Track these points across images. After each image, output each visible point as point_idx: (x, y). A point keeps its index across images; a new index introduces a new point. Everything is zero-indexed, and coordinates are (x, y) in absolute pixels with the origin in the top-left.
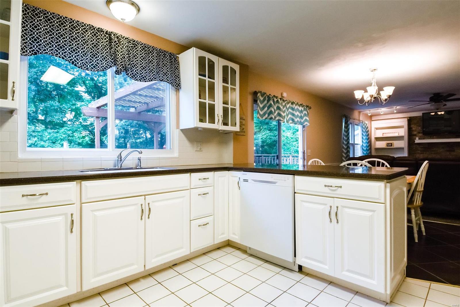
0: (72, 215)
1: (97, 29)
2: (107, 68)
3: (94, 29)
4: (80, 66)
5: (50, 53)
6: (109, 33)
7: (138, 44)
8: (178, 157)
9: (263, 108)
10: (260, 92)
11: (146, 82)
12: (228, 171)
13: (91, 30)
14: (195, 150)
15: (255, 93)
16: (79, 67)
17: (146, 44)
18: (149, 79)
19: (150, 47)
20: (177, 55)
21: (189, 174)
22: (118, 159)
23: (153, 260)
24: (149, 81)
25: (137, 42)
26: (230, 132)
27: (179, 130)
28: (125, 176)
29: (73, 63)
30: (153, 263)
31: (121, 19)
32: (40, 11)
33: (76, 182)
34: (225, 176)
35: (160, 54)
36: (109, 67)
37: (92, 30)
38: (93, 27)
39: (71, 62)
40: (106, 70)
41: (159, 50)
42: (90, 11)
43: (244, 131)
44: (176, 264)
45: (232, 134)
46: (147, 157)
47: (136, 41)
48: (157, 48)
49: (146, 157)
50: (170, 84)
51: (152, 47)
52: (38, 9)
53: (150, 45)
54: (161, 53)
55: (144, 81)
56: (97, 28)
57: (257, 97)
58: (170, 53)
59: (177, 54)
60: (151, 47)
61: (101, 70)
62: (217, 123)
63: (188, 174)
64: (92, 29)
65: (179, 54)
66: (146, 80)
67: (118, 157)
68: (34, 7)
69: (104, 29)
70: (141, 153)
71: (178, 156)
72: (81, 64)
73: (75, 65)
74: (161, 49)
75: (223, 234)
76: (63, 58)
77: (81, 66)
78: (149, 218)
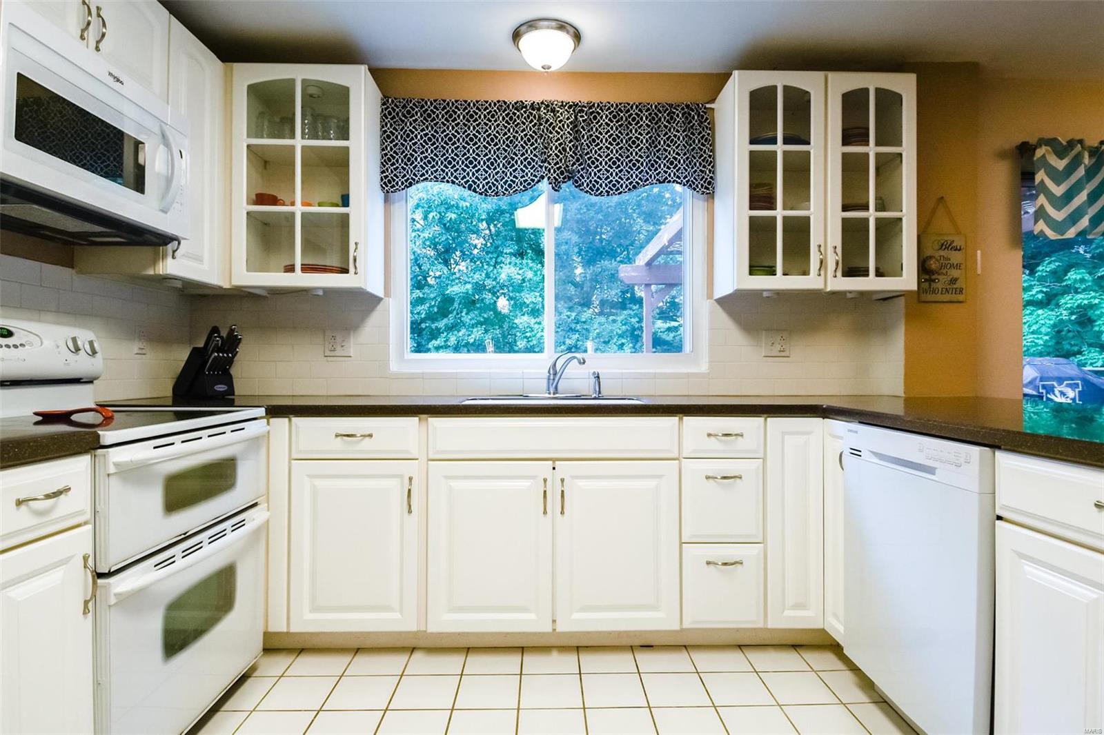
0: (411, 479)
1: (513, 106)
2: (532, 184)
3: (508, 107)
4: (483, 190)
5: (431, 179)
6: (537, 106)
7: (601, 109)
8: (709, 373)
9: (1069, 196)
10: (1051, 142)
11: (619, 194)
12: (821, 419)
13: (504, 112)
14: (763, 355)
15: (1025, 150)
16: (481, 194)
17: (620, 104)
18: (627, 186)
19: (632, 107)
20: (708, 106)
21: (677, 418)
22: (549, 376)
23: (576, 616)
24: (630, 189)
25: (598, 105)
26: (895, 294)
27: (712, 301)
28: (509, 413)
29: (470, 189)
30: (575, 621)
31: (543, 67)
32: (414, 104)
33: (417, 418)
34: (808, 433)
35: (660, 115)
36: (536, 180)
37: (505, 110)
38: (505, 103)
39: (467, 186)
40: (532, 187)
41: (656, 107)
42: (501, 72)
43: (955, 286)
44: (652, 646)
45: (902, 300)
46: (622, 373)
47: (596, 105)
48: (648, 104)
49: (620, 371)
50: (684, 185)
51: (637, 107)
52: (411, 101)
53: (632, 103)
54: (660, 112)
55: (616, 193)
56: (513, 102)
57: (1033, 163)
58: (687, 106)
59: (707, 103)
60: (634, 107)
61: (521, 189)
62: (817, 272)
63: (675, 419)
64: (503, 108)
65: (713, 101)
66: (621, 190)
67: (549, 372)
68: (404, 99)
69: (526, 101)
70: (584, 363)
71: (708, 371)
72: (483, 186)
73: (475, 191)
74: (659, 104)
75: (798, 606)
76: (453, 182)
77: (486, 190)
78: (562, 513)
